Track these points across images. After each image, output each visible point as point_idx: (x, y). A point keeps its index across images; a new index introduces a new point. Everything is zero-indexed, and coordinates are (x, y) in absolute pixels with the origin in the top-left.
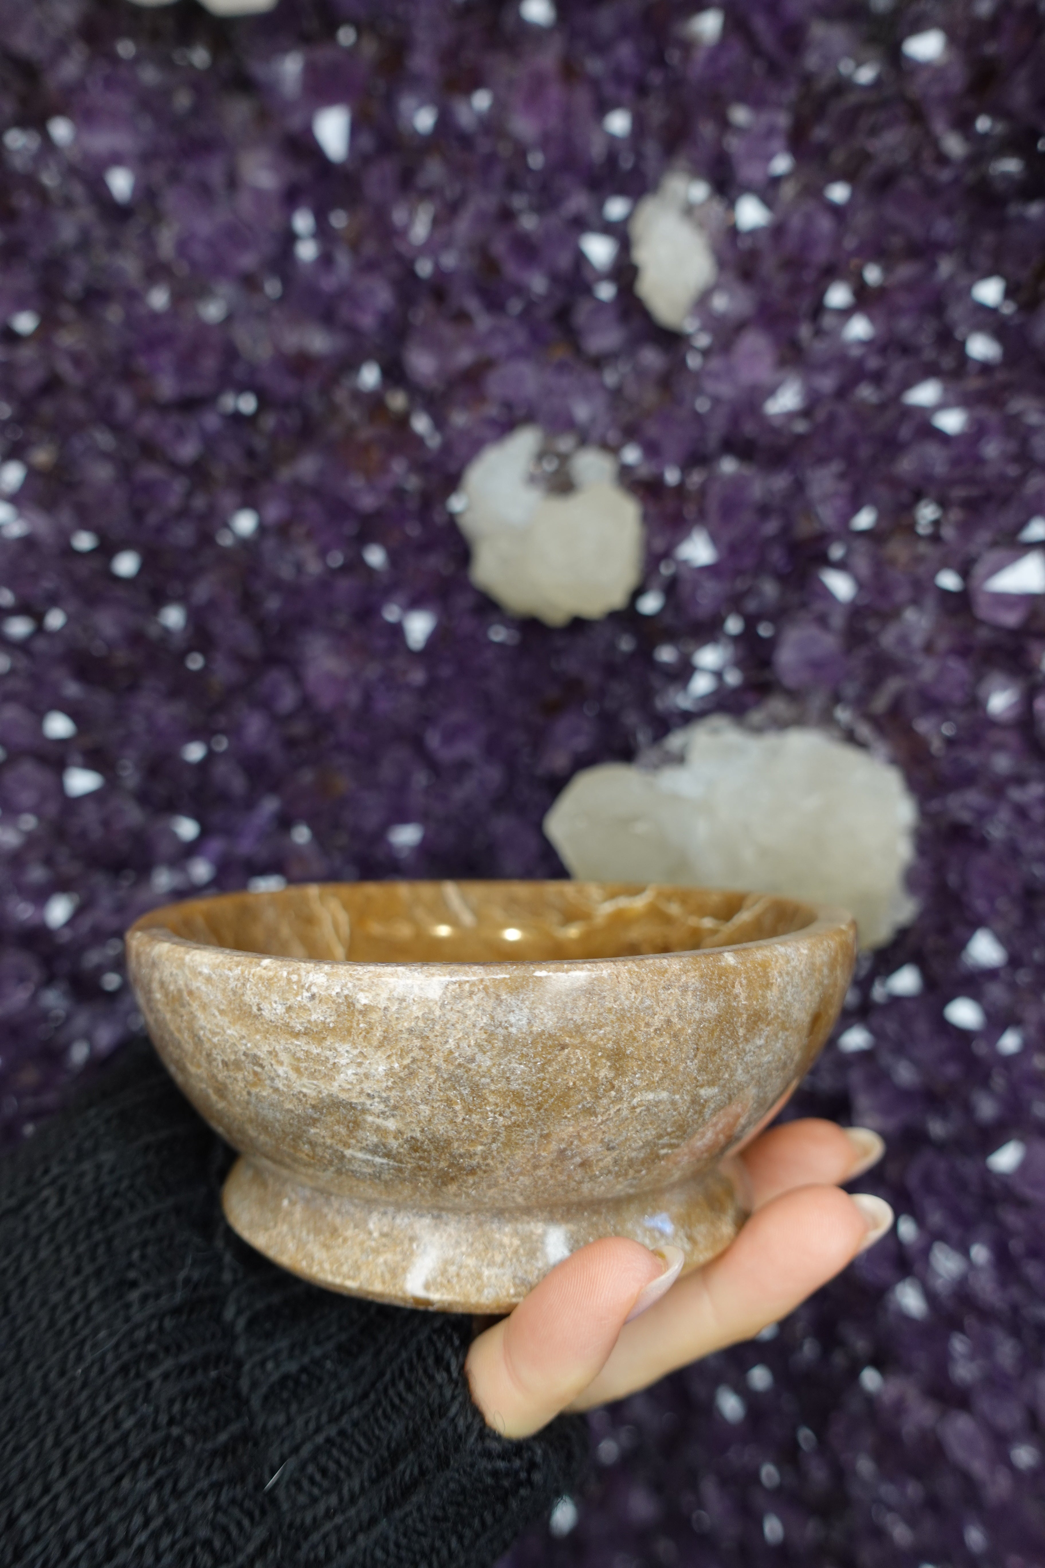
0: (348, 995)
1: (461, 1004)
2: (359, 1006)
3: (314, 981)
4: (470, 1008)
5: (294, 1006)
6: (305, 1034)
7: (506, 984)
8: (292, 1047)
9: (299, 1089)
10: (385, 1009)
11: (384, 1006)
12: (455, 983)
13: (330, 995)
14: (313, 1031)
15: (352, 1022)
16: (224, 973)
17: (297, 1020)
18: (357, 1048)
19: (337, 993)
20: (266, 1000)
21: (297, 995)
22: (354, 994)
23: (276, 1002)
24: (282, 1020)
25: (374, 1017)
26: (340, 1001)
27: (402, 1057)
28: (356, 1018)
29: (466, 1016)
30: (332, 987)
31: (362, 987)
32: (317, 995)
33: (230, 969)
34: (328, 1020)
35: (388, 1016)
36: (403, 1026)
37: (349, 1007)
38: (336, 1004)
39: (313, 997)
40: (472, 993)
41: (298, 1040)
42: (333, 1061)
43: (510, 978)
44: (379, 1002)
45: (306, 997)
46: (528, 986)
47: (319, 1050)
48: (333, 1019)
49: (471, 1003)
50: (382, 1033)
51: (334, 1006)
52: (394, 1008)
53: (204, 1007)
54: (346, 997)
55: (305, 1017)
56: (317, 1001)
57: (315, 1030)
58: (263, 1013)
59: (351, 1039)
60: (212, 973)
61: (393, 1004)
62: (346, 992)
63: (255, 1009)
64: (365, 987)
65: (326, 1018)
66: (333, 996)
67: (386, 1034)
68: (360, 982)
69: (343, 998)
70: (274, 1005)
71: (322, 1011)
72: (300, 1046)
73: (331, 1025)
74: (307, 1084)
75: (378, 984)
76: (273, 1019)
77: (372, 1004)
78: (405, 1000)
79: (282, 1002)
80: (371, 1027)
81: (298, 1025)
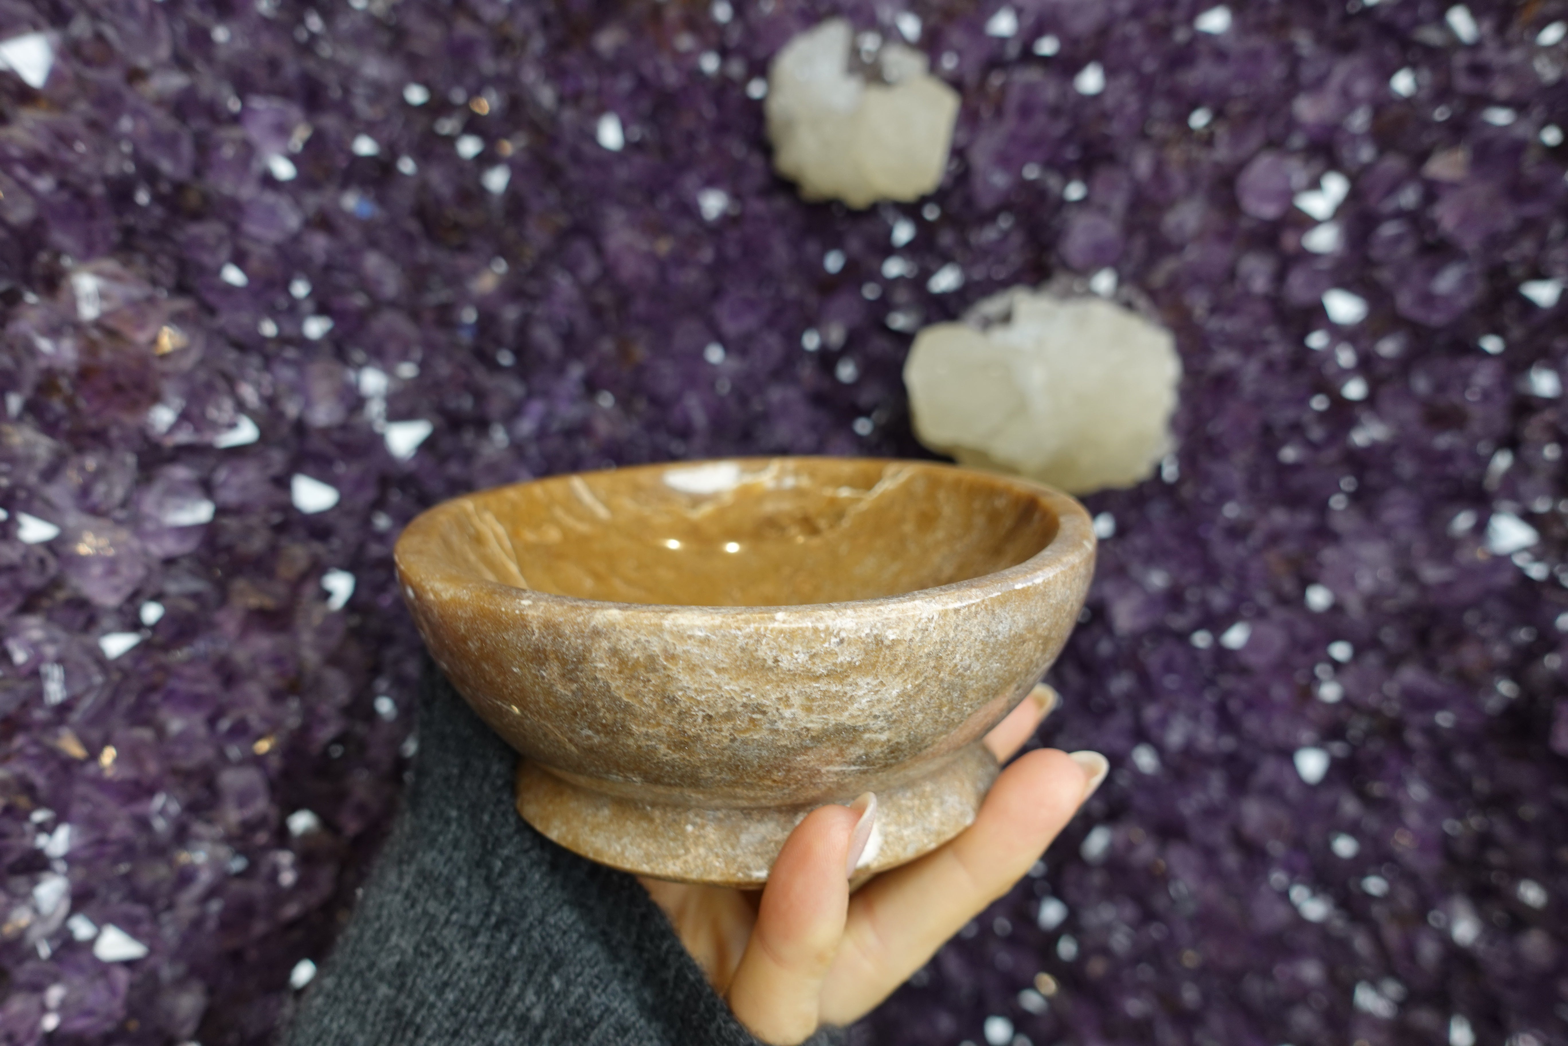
0: (877, 634)
1: (969, 624)
2: (887, 642)
3: (843, 627)
4: (975, 626)
5: (820, 652)
6: (828, 675)
7: (999, 600)
8: (808, 690)
9: (803, 725)
10: (911, 640)
11: (909, 637)
12: (965, 607)
13: (860, 638)
14: (837, 672)
15: (878, 657)
16: (729, 633)
17: (820, 665)
18: (878, 679)
19: (866, 634)
20: (785, 652)
21: (824, 641)
22: (883, 632)
23: (797, 652)
24: (803, 667)
25: (900, 648)
26: (870, 640)
27: (916, 678)
28: (883, 653)
29: (971, 633)
30: (862, 629)
31: (891, 625)
32: (846, 639)
33: (739, 629)
34: (855, 660)
35: (912, 647)
36: (924, 652)
37: (877, 644)
38: (865, 644)
39: (842, 641)
40: (977, 613)
41: (816, 683)
42: (851, 694)
43: (1001, 595)
44: (906, 635)
45: (834, 643)
46: (1012, 599)
47: (839, 688)
48: (860, 658)
49: (975, 621)
50: (904, 662)
51: (863, 646)
52: (917, 639)
53: (692, 668)
54: (875, 636)
55: (829, 662)
56: (845, 644)
57: (839, 671)
58: (780, 664)
59: (874, 672)
60: (709, 635)
61: (917, 635)
62: (875, 632)
63: (770, 662)
64: (893, 624)
65: (852, 658)
66: (862, 637)
67: (908, 662)
68: (887, 621)
69: (873, 637)
70: (796, 655)
71: (850, 653)
72: (818, 687)
73: (857, 664)
74: (814, 720)
75: (904, 620)
76: (792, 668)
77: (899, 638)
78: (927, 630)
79: (805, 651)
80: (896, 658)
81: (821, 670)
